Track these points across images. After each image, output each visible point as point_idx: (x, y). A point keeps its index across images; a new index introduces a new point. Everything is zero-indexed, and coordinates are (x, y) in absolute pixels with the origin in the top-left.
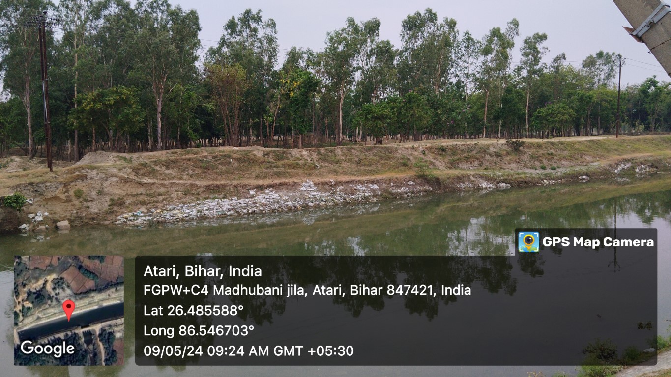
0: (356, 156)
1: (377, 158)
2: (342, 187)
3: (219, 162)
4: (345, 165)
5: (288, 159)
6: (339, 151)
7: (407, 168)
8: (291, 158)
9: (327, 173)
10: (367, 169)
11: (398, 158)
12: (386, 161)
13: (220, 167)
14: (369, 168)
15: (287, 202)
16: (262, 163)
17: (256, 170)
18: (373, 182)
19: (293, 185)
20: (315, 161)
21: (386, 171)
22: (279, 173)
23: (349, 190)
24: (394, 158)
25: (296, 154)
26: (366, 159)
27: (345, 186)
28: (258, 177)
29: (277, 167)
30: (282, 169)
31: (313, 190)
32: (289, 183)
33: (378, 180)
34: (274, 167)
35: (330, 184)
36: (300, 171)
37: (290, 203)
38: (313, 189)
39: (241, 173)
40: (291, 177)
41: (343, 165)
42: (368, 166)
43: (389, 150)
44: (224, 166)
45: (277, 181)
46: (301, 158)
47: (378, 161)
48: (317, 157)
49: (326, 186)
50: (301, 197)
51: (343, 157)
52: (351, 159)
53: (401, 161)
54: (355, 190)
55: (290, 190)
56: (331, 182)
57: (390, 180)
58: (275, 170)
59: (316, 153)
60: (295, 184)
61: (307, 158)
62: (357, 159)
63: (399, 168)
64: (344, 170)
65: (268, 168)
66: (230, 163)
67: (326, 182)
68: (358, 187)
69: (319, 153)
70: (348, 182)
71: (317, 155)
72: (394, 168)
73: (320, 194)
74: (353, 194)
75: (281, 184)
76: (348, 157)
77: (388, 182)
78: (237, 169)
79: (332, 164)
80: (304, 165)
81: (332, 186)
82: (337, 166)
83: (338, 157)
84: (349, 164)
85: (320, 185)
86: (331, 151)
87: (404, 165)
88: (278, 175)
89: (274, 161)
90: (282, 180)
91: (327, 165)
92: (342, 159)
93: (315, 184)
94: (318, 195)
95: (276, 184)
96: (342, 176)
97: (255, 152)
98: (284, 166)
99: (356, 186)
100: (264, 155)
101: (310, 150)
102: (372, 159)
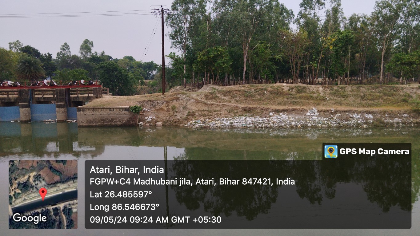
0: (362, 92)
1: (381, 94)
2: (340, 115)
3: (257, 93)
4: (350, 99)
5: (306, 92)
6: (349, 88)
7: (406, 103)
8: (308, 92)
9: (333, 103)
10: (369, 102)
11: (401, 95)
12: (389, 97)
13: (257, 96)
14: (371, 102)
15: (292, 122)
16: (286, 95)
17: (280, 99)
18: (368, 113)
19: (302, 111)
20: (327, 95)
21: (386, 105)
22: (295, 102)
23: (345, 117)
24: (396, 95)
25: (313, 89)
26: (370, 95)
27: (342, 114)
28: (279, 104)
29: (295, 98)
30: (299, 100)
31: (315, 115)
32: (299, 109)
33: (373, 112)
34: (293, 98)
35: (330, 112)
36: (312, 101)
37: (293, 123)
38: (317, 114)
39: (269, 100)
40: (303, 105)
41: (349, 99)
42: (370, 100)
43: (395, 89)
44: (260, 96)
45: (291, 108)
46: (316, 92)
47: (381, 97)
48: (329, 92)
49: (327, 113)
50: (305, 120)
51: (351, 93)
52: (358, 95)
53: (403, 98)
54: (350, 117)
55: (299, 114)
56: (332, 110)
57: (385, 112)
58: (293, 100)
59: (329, 89)
60: (304, 110)
61: (321, 92)
62: (362, 95)
63: (399, 104)
64: (348, 102)
65: (288, 98)
66: (264, 94)
67: (328, 111)
68: (354, 116)
69: (332, 89)
70: (346, 111)
71: (330, 90)
72: (393, 103)
73: (319, 118)
74: (347, 120)
75: (294, 110)
76: (355, 93)
77: (382, 113)
78: (267, 98)
79: (339, 98)
80: (316, 98)
81: (332, 113)
82: (343, 99)
83: (347, 93)
84: (354, 98)
85: (322, 112)
86: (342, 88)
87: (405, 101)
88: (294, 103)
89: (295, 94)
90: (295, 107)
91: (335, 98)
92: (350, 95)
93: (318, 111)
94: (317, 119)
95: (289, 109)
96: (345, 106)
97: (284, 88)
98: (300, 97)
99: (352, 115)
100: (289, 90)
101: (325, 87)
102: (375, 95)
